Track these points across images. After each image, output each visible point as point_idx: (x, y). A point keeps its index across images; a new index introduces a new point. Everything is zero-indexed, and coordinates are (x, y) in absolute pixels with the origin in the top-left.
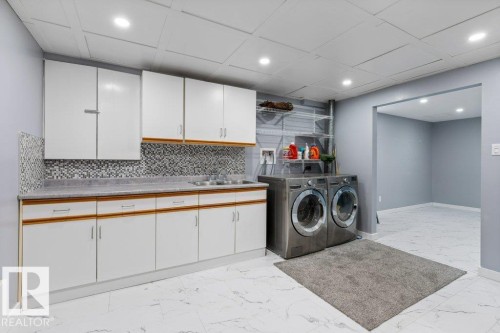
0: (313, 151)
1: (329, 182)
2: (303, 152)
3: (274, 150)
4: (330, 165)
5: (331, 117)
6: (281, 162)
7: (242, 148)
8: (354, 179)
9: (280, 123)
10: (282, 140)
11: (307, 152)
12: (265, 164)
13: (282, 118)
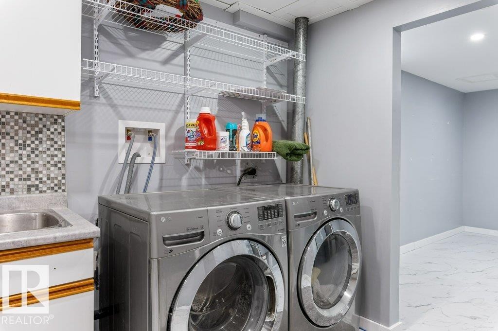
0: (259, 132)
1: (292, 213)
2: (235, 133)
3: (162, 127)
4: (297, 165)
5: (301, 56)
6: (179, 158)
7: (57, 119)
8: (352, 198)
9: (180, 59)
10: (182, 102)
11: (245, 132)
12: (131, 165)
13: (184, 48)
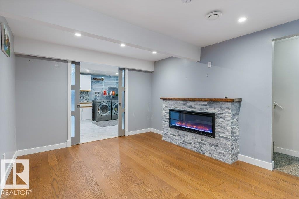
0: (113, 92)
1: (112, 102)
2: (109, 93)
3: (100, 92)
6: (102, 96)
7: (88, 92)
10: (102, 89)
12: (96, 97)
13: (103, 82)
